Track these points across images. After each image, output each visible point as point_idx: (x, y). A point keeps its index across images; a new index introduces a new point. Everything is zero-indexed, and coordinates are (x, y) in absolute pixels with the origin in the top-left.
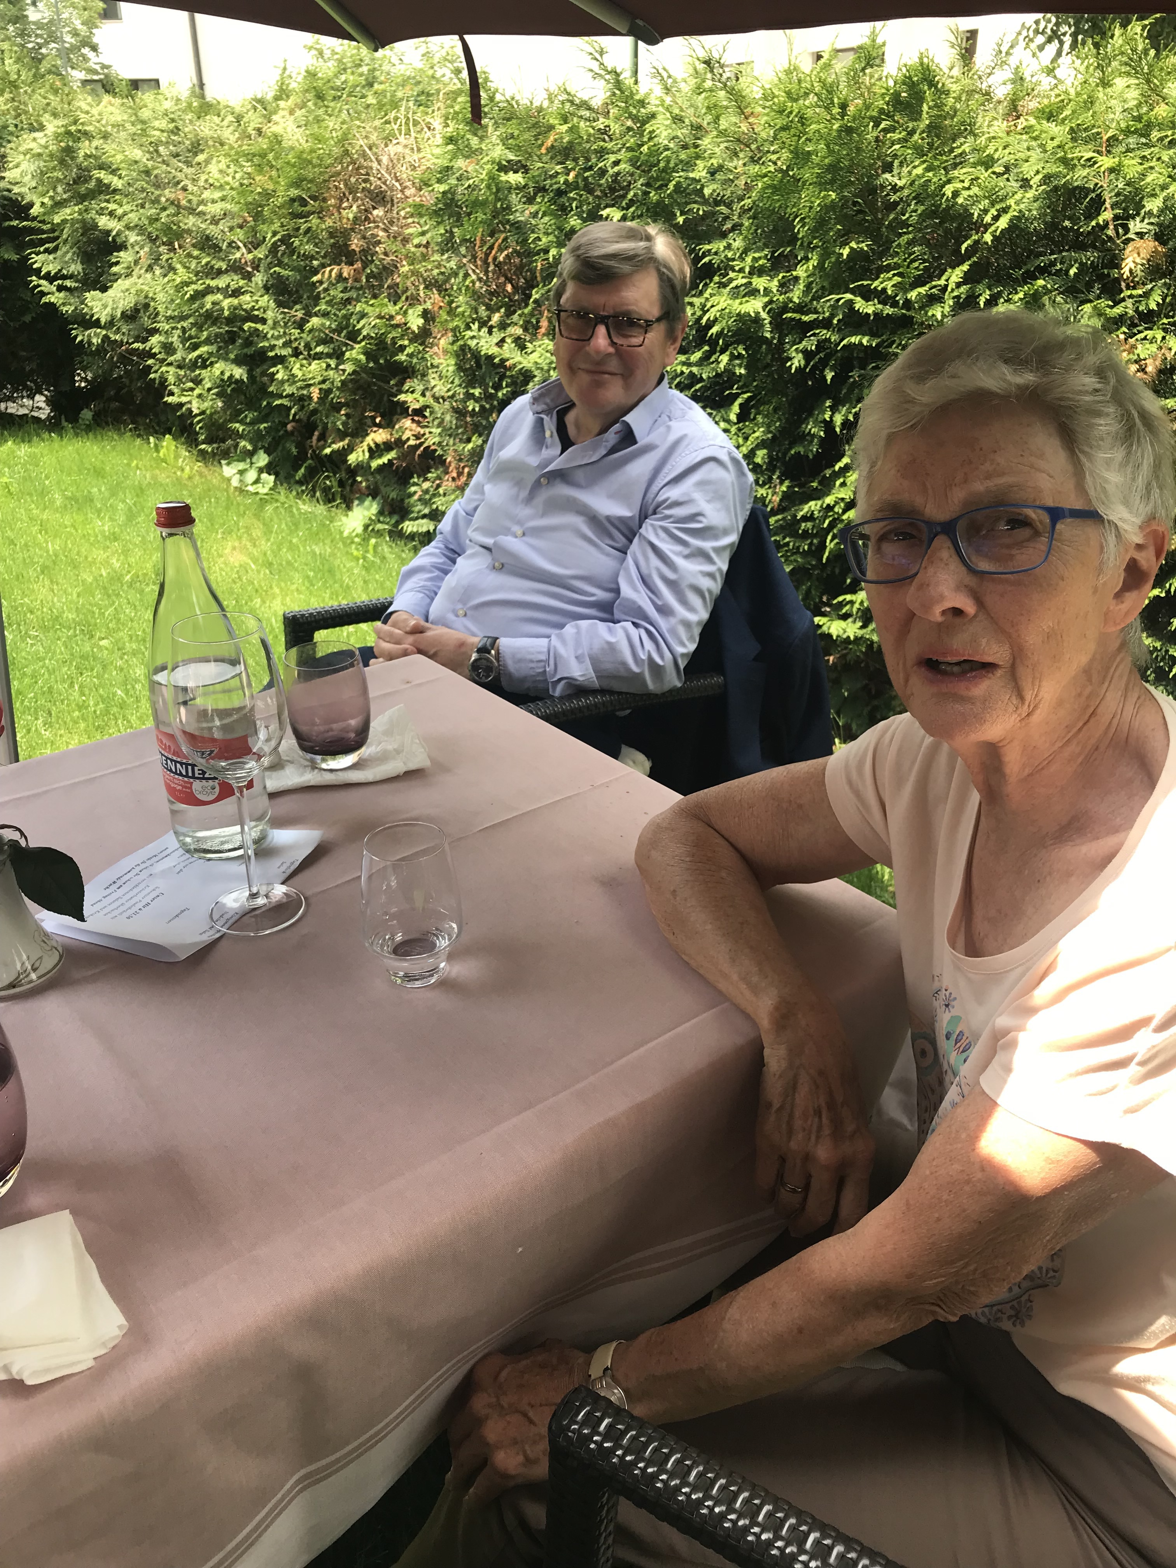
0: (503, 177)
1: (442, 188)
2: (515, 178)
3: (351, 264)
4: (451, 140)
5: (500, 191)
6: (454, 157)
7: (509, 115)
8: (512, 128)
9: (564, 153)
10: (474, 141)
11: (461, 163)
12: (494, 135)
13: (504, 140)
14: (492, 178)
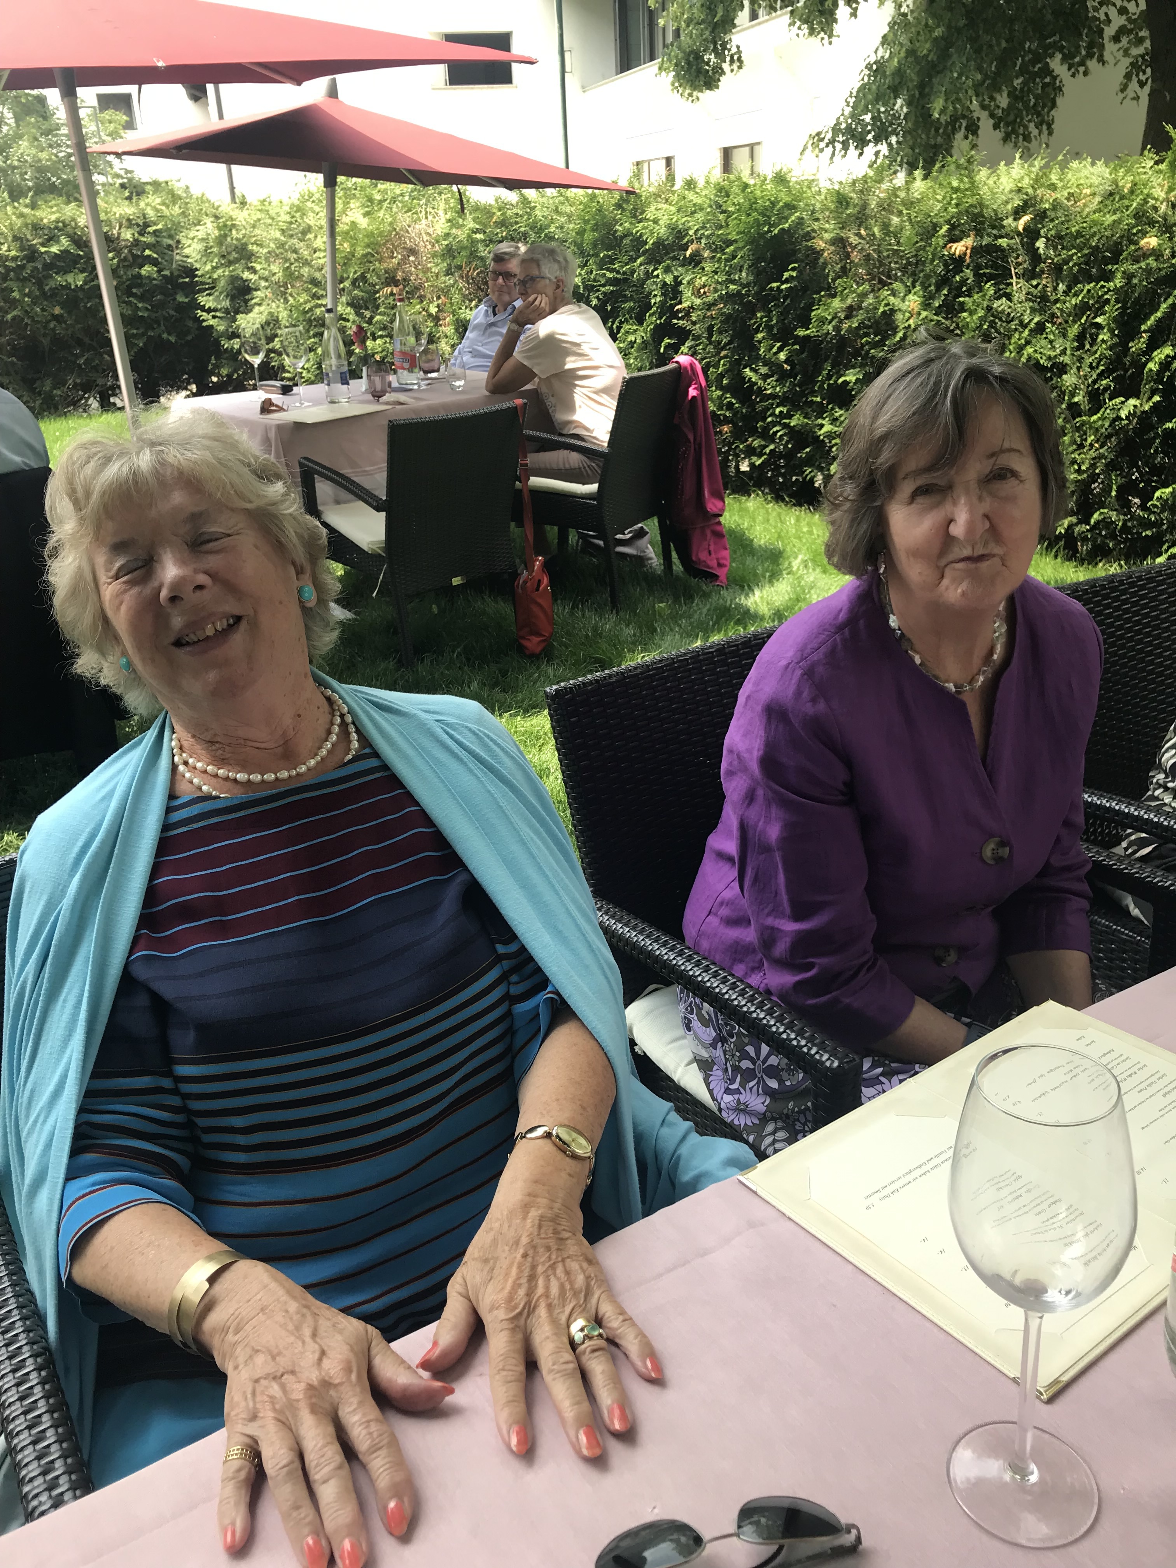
0: (474, 236)
1: (446, 243)
2: (479, 236)
3: (396, 286)
4: (449, 221)
5: (474, 242)
6: (451, 228)
7: (477, 208)
8: (478, 214)
9: (502, 224)
10: (461, 221)
11: (454, 231)
12: (469, 217)
13: (474, 220)
14: (469, 236)
